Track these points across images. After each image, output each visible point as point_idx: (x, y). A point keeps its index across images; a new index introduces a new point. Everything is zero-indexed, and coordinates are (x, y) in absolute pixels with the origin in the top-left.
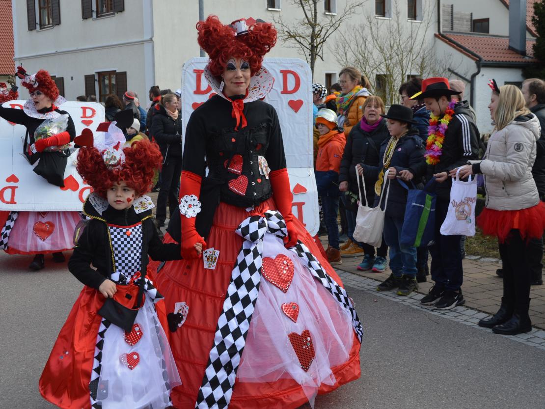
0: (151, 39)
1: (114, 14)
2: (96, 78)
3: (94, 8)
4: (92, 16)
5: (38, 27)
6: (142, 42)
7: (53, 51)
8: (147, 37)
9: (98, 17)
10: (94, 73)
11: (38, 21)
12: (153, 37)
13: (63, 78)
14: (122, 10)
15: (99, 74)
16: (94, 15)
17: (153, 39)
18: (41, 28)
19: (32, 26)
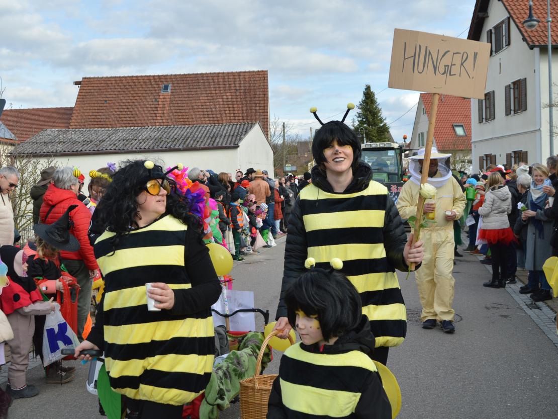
0: (539, 130)
1: (522, 112)
2: (513, 155)
3: (512, 108)
4: (510, 114)
5: (484, 120)
6: (535, 131)
7: (490, 137)
8: (538, 128)
9: (515, 113)
10: (511, 152)
11: (484, 117)
12: (541, 127)
13: (495, 156)
14: (526, 109)
15: (515, 152)
16: (512, 112)
17: (541, 129)
18: (486, 121)
19: (481, 121)
